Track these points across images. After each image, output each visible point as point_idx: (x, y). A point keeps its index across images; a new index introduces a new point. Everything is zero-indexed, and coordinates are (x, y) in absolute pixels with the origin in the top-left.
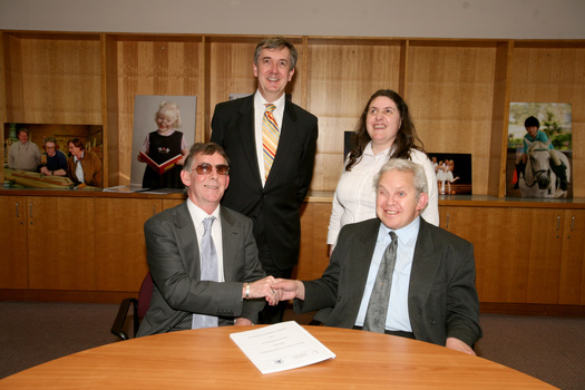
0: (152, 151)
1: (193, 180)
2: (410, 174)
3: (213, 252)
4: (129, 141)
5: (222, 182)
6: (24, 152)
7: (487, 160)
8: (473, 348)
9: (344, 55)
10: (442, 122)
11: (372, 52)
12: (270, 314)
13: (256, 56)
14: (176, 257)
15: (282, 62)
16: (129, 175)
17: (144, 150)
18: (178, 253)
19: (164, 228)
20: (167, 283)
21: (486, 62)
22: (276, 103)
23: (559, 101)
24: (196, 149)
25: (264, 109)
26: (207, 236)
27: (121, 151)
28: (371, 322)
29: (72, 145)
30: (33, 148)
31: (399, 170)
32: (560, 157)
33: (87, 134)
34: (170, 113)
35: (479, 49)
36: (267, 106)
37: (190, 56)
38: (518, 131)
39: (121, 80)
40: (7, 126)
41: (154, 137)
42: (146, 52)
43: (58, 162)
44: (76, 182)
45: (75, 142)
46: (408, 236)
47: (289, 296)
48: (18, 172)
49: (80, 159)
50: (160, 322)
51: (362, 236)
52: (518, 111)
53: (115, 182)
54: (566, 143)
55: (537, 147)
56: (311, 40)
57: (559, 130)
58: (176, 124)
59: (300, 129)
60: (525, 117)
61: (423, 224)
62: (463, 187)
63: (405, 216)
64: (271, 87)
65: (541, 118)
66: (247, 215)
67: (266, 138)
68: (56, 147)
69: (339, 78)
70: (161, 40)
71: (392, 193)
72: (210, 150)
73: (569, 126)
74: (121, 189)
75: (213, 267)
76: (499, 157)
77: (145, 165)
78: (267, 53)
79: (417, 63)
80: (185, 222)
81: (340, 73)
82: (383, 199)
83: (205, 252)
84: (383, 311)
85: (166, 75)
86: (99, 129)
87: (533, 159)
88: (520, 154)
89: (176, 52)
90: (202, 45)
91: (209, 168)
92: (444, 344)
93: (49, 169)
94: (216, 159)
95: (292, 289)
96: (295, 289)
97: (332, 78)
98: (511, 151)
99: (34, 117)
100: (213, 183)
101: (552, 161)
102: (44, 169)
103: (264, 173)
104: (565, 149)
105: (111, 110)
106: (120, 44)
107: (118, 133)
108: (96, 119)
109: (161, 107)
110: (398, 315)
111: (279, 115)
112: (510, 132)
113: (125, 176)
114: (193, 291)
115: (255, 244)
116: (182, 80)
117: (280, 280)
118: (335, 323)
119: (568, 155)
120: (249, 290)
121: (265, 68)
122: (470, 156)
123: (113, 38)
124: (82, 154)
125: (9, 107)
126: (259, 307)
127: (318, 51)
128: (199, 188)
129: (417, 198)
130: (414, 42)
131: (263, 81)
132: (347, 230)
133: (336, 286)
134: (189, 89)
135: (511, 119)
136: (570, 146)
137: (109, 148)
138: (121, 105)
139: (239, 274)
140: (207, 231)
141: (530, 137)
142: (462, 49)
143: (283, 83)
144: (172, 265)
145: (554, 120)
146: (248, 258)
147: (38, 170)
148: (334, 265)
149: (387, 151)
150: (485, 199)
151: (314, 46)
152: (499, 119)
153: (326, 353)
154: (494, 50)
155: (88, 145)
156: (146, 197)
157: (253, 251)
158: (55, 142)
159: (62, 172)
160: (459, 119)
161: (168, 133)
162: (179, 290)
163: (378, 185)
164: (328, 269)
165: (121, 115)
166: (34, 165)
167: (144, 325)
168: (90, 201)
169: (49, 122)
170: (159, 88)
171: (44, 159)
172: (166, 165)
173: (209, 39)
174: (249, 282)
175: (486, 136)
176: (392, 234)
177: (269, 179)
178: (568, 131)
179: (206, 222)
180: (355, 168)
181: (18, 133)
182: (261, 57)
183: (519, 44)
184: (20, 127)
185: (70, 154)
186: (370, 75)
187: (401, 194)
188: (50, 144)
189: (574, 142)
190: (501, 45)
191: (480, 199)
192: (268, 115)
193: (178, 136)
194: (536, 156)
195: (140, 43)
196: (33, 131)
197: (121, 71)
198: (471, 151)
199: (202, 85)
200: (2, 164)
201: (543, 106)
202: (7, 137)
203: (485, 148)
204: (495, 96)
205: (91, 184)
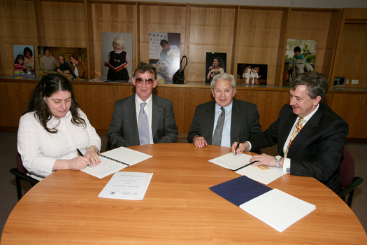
0: (111, 61)
4: (100, 55)
7: (275, 68)
9: (207, 13)
10: (255, 48)
11: (221, 11)
16: (100, 74)
17: (107, 60)
21: (277, 19)
23: (311, 39)
27: (96, 61)
29: (72, 58)
30: (52, 59)
32: (309, 67)
33: (79, 52)
34: (120, 42)
35: (274, 11)
37: (129, 13)
38: (290, 54)
39: (94, 24)
40: (39, 48)
41: (112, 54)
42: (106, 9)
43: (65, 66)
44: (75, 76)
45: (73, 56)
49: (76, 65)
52: (291, 43)
53: (93, 77)
54: (313, 60)
55: (299, 62)
56: (191, 5)
57: (310, 54)
58: (123, 47)
60: (294, 47)
62: (263, 81)
65: (302, 47)
68: (64, 59)
69: (204, 25)
70: (114, 4)
71: (223, 91)
73: (315, 52)
74: (96, 80)
76: (281, 66)
77: (108, 68)
79: (244, 18)
81: (205, 22)
82: (218, 94)
85: (117, 22)
86: (85, 50)
87: (296, 67)
88: (290, 65)
89: (122, 8)
90: (135, 7)
93: (61, 70)
97: (201, 25)
98: (287, 64)
99: (51, 43)
101: (305, 69)
102: (59, 70)
104: (312, 63)
105: (90, 40)
106: (93, 5)
107: (93, 52)
108: (83, 45)
109: (115, 39)
112: (287, 54)
113: (98, 73)
116: (125, 24)
119: (313, 66)
122: (267, 65)
123: (90, 2)
124: (77, 63)
125: (39, 38)
127: (194, 11)
130: (242, 7)
134: (129, 29)
135: (288, 48)
136: (314, 61)
137: (90, 59)
138: (95, 37)
141: (296, 57)
145: (308, 48)
147: (56, 70)
150: (273, 87)
151: (192, 8)
152: (282, 48)
154: (281, 12)
155: (80, 58)
156: (110, 85)
158: (63, 56)
159: (68, 71)
160: (263, 47)
161: (119, 52)
165: (95, 43)
166: (54, 68)
168: (82, 86)
169: (59, 46)
170: (114, 29)
171: (59, 65)
173: (139, 4)
175: (275, 56)
178: (314, 54)
181: (44, 52)
183: (293, 9)
184: (46, 48)
185: (71, 63)
186: (220, 23)
187: (228, 91)
188: (61, 58)
189: (316, 60)
190: (285, 10)
191: (270, 87)
193: (124, 54)
194: (298, 66)
195: (103, 5)
196: (52, 50)
197: (94, 19)
198: (268, 63)
199: (135, 27)
200: (37, 67)
201: (304, 41)
202: (39, 53)
203: (274, 62)
204: (281, 35)
205: (82, 78)
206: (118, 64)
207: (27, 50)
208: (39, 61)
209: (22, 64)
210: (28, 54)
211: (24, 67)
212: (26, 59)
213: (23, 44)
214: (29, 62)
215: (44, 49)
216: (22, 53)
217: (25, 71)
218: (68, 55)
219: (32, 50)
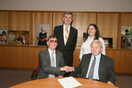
0: (40, 37)
1: (49, 44)
2: (99, 43)
3: (54, 60)
4: (35, 34)
5: (56, 44)
6: (12, 37)
7: (116, 39)
8: (114, 84)
9: (83, 15)
10: (106, 31)
11: (90, 15)
12: (66, 75)
13: (64, 16)
14: (45, 61)
15: (70, 17)
16: (35, 42)
17: (38, 36)
18: (46, 60)
19: (43, 54)
20: (43, 67)
21: (116, 17)
22: (68, 27)
24: (50, 37)
25: (65, 28)
26: (52, 57)
27: (33, 37)
28: (90, 77)
29: (22, 35)
30: (14, 36)
31: (96, 42)
33: (26, 33)
34: (44, 28)
35: (114, 14)
36: (66, 27)
37: (49, 16)
38: (124, 33)
39: (33, 21)
40: (9, 31)
42: (39, 15)
44: (23, 44)
45: (23, 35)
46: (98, 57)
47: (71, 71)
48: (11, 41)
49: (24, 38)
50: (42, 76)
51: (88, 57)
52: (124, 28)
53: (32, 44)
55: (128, 37)
56: (76, 12)
58: (45, 31)
59: (74, 32)
60: (125, 30)
61: (102, 55)
62: (111, 46)
63: (97, 53)
64: (67, 23)
65: (129, 30)
66: (61, 52)
67: (66, 35)
68: (19, 36)
69: (82, 21)
70: (42, 12)
71: (94, 48)
72: (53, 37)
74: (33, 45)
75: (54, 64)
76: (119, 39)
77: (38, 40)
78: (66, 15)
79: (100, 17)
80: (47, 53)
81: (82, 20)
82: (92, 49)
83: (52, 60)
84: (92, 75)
85: (43, 20)
86: (29, 32)
87: (127, 39)
88: (124, 38)
89: (46, 14)
90: (51, 13)
91: (53, 41)
92: (107, 83)
93: (17, 41)
94: (55, 39)
95: (71, 69)
96: (72, 69)
98: (122, 38)
99: (14, 29)
100: (54, 45)
102: (16, 41)
103: (65, 42)
105: (31, 28)
106: (33, 13)
107: (32, 33)
108: (28, 30)
109: (42, 27)
110: (96, 76)
111: (69, 29)
112: (122, 33)
113: (34, 42)
114: (49, 69)
115: (63, 59)
116: (47, 21)
117: (69, 67)
118: (81, 77)
120: (62, 69)
121: (66, 19)
122: (112, 38)
123: (32, 12)
125: (9, 27)
126: (64, 73)
127: (77, 15)
128: (51, 46)
129: (100, 49)
130: (99, 13)
131: (65, 22)
132: (84, 56)
133: (82, 69)
134: (48, 23)
135: (122, 30)
137: (30, 36)
138: (33, 26)
139: (60, 65)
140: (52, 55)
141: (126, 34)
142: (111, 14)
143: (70, 22)
144: (45, 63)
146: (62, 62)
147: (15, 41)
148: (81, 64)
149: (93, 38)
150: (116, 49)
151: (77, 13)
152: (119, 30)
153: (80, 84)
154: (118, 14)
155: (26, 35)
156: (38, 47)
157: (63, 60)
158: (19, 35)
159: (20, 41)
160: (110, 30)
161: (44, 33)
162: (46, 69)
163: (91, 46)
164: (80, 65)
165: (33, 29)
166: (14, 40)
167: (38, 77)
168: (26, 48)
169: (18, 30)
170: (42, 23)
171: (16, 38)
172: (43, 40)
173: (53, 12)
174: (62, 67)
175: (116, 34)
176: (94, 57)
177: (66, 44)
179: (52, 53)
180: (86, 41)
182: (65, 16)
183: (124, 13)
184: (11, 31)
185: (22, 37)
186: (89, 20)
187: (97, 48)
188: (18, 35)
190: (120, 13)
191: (114, 49)
192: (66, 29)
193: (46, 33)
195: (38, 13)
196: (14, 32)
197: (33, 19)
198: (112, 37)
199: (51, 22)
200: (7, 39)
201: (130, 27)
202: (8, 33)
203: (116, 37)
204: (118, 25)
205: (26, 44)
206: (43, 38)
207: (4, 32)
208: (8, 37)
209: (1, 38)
210: (4, 34)
211: (2, 39)
212: (3, 36)
213: (2, 30)
214: (4, 37)
215: (11, 32)
216: (2, 34)
217: (2, 41)
218: (21, 34)
219: (6, 32)
